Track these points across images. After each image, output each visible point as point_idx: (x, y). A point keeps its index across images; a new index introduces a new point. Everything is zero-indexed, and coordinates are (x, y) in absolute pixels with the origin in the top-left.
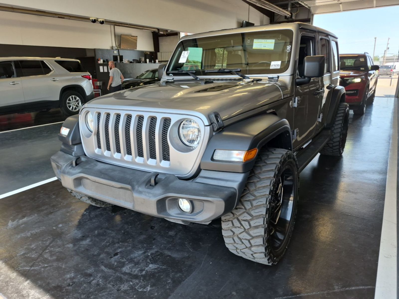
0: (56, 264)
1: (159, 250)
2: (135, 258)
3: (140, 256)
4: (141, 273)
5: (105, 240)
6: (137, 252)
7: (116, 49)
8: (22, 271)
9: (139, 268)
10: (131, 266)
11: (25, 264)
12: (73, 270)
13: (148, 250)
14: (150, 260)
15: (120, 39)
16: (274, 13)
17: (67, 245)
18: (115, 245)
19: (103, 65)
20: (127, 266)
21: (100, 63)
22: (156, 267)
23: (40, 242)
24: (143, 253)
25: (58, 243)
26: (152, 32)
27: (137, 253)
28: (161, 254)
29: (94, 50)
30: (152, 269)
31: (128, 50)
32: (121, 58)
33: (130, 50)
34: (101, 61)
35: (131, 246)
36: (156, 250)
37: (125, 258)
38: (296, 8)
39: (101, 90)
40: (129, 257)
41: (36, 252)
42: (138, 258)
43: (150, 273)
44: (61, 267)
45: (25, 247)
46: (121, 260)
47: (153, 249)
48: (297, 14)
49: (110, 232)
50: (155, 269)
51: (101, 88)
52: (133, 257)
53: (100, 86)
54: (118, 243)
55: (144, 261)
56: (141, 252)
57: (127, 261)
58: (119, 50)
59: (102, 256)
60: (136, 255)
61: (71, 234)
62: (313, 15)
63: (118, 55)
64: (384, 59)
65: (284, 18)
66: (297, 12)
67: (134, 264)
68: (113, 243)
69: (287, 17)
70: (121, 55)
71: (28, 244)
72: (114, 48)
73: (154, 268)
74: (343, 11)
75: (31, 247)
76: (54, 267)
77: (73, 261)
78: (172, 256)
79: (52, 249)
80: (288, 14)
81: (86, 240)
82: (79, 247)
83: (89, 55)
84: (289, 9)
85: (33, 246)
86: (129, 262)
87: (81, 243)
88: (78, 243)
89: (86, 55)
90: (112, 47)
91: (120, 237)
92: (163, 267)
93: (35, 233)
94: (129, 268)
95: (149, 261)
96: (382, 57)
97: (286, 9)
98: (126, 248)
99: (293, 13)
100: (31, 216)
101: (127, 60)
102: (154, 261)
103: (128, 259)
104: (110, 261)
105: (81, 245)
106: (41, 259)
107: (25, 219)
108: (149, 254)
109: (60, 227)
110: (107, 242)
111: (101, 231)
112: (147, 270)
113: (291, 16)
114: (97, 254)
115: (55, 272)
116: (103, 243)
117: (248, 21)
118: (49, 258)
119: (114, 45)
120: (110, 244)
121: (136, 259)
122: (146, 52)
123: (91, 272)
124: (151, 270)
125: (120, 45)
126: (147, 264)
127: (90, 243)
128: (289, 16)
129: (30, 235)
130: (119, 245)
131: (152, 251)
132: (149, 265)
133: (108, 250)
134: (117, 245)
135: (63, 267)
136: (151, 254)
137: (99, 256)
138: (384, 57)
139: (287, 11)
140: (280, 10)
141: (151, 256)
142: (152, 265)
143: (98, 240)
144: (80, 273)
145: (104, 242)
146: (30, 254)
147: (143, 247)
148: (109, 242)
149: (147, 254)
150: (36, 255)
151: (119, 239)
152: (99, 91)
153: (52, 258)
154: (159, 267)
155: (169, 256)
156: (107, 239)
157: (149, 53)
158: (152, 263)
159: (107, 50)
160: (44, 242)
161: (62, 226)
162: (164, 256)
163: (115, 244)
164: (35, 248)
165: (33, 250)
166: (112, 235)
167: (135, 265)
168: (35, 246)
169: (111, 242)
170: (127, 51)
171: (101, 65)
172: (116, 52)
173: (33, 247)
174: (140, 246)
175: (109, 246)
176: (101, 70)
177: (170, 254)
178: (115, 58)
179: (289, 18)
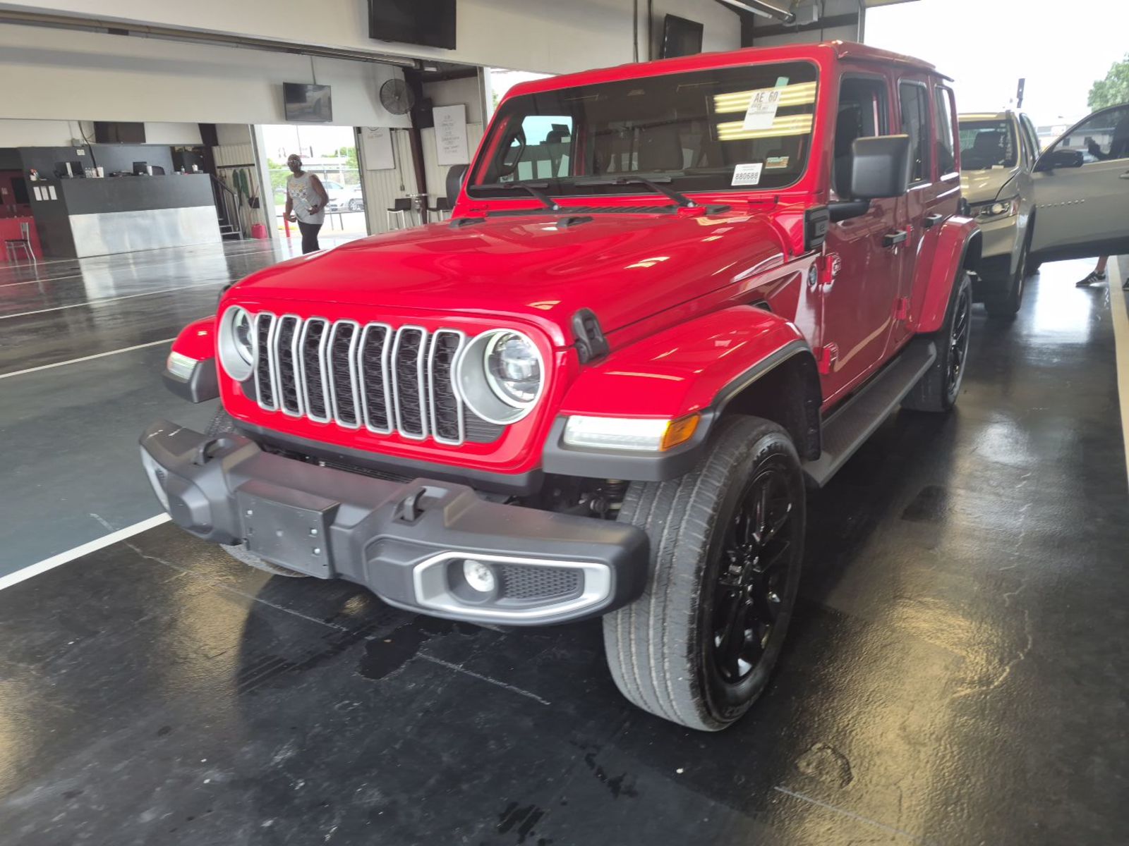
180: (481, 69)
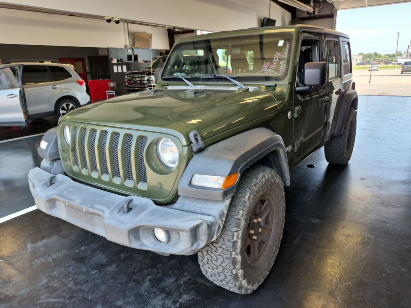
0: (82, 295)
1: (192, 278)
2: (166, 287)
3: (172, 285)
4: (175, 305)
5: (132, 265)
6: (168, 280)
7: (130, 48)
8: (46, 303)
9: (172, 300)
10: (163, 297)
11: (48, 295)
12: (100, 302)
13: (180, 278)
14: (184, 290)
15: (134, 37)
16: (295, 8)
17: (92, 271)
18: (143, 272)
19: (117, 65)
20: (159, 296)
21: (114, 63)
22: (190, 299)
23: (62, 269)
24: (175, 281)
25: (82, 269)
26: (167, 29)
27: (169, 282)
28: (195, 283)
29: (108, 49)
30: (187, 301)
31: (142, 48)
32: (136, 57)
33: (144, 48)
34: (115, 61)
35: (161, 273)
36: (188, 277)
37: (156, 287)
38: (319, 3)
39: (115, 91)
40: (160, 286)
41: (59, 281)
42: (170, 287)
43: (185, 306)
44: (87, 299)
45: (47, 274)
46: (151, 289)
47: (186, 276)
48: (320, 9)
49: (137, 255)
50: (190, 300)
51: (116, 89)
52: (165, 286)
53: (114, 87)
54: (147, 269)
55: (177, 291)
56: (172, 280)
57: (158, 290)
58: (134, 49)
59: (130, 285)
60: (168, 283)
61: (95, 258)
62: (336, 10)
63: (132, 54)
64: (407, 55)
65: (307, 13)
66: (320, 7)
67: (166, 294)
68: (142, 269)
69: (310, 13)
70: (135, 54)
71: (50, 270)
72: (128, 47)
73: (188, 299)
74: (368, 6)
75: (53, 274)
76: (80, 298)
77: (99, 290)
78: (206, 284)
79: (76, 276)
80: (311, 10)
81: (111, 265)
82: (105, 275)
83: (101, 53)
84: (312, 4)
85: (55, 273)
86: (161, 293)
87: (107, 269)
88: (104, 269)
89: (98, 54)
90: (126, 46)
91: (148, 261)
92: (199, 298)
93: (56, 257)
94: (161, 299)
95: (182, 291)
96: (405, 52)
97: (309, 4)
98: (156, 275)
99: (316, 9)
100: (51, 237)
101: (142, 59)
102: (187, 291)
103: (159, 288)
104: (140, 291)
105: (107, 272)
106: (65, 289)
107: (45, 241)
108: (182, 283)
109: (82, 250)
110: (134, 268)
111: (127, 255)
112: (181, 302)
113: (314, 12)
114: (125, 282)
115: (81, 305)
116: (131, 269)
117: (268, 18)
118: (74, 288)
119: (128, 44)
120: (138, 270)
121: (168, 288)
122: (161, 50)
123: (120, 304)
124: (185, 302)
125: (134, 44)
126: (180, 294)
127: (117, 269)
128: (311, 11)
129: (51, 260)
130: (147, 271)
131: (184, 279)
132: (182, 296)
133: (136, 278)
134: (145, 272)
135: (90, 298)
136: (183, 282)
137: (128, 285)
138: (408, 52)
139: (310, 6)
140: (302, 6)
141: (184, 285)
142: (186, 295)
143: (125, 265)
144: (108, 305)
145: (131, 267)
146: (53, 282)
147: (174, 274)
148: (137, 268)
149: (179, 282)
150: (59, 285)
151: (147, 264)
152: (113, 92)
153: (76, 288)
154: (193, 299)
155: (203, 284)
156: (135, 264)
157: (165, 52)
158: (186, 294)
159: (121, 49)
160: (67, 269)
161: (85, 249)
162: (198, 284)
163: (143, 270)
164: (57, 275)
165: (55, 277)
166: (139, 259)
167: (168, 295)
168: (57, 274)
169: (138, 268)
170: (141, 50)
171: (115, 64)
172: (130, 52)
173: (55, 275)
174: (171, 272)
175: (137, 273)
176: (115, 71)
177: (204, 283)
178: (130, 57)
179: (312, 14)
180: (196, 31)
